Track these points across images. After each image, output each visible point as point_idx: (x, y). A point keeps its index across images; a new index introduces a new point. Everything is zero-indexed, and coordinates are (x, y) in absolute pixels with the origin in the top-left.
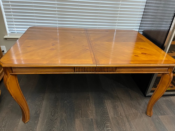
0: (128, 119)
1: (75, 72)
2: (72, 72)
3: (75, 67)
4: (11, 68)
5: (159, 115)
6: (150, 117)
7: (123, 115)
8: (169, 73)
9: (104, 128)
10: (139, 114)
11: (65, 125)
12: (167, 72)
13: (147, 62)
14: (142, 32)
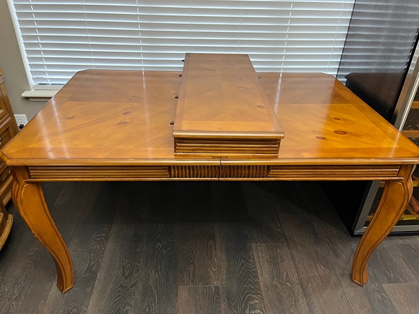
0: (304, 290)
1: (171, 177)
2: (164, 176)
3: (170, 166)
4: (27, 168)
5: (384, 283)
6: (359, 287)
7: (295, 279)
8: (401, 180)
9: (244, 310)
10: (334, 279)
11: (154, 300)
12: (397, 178)
13: (345, 154)
14: (346, 77)
